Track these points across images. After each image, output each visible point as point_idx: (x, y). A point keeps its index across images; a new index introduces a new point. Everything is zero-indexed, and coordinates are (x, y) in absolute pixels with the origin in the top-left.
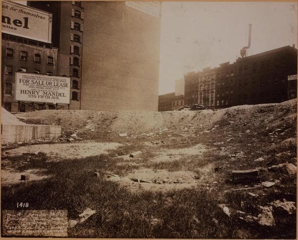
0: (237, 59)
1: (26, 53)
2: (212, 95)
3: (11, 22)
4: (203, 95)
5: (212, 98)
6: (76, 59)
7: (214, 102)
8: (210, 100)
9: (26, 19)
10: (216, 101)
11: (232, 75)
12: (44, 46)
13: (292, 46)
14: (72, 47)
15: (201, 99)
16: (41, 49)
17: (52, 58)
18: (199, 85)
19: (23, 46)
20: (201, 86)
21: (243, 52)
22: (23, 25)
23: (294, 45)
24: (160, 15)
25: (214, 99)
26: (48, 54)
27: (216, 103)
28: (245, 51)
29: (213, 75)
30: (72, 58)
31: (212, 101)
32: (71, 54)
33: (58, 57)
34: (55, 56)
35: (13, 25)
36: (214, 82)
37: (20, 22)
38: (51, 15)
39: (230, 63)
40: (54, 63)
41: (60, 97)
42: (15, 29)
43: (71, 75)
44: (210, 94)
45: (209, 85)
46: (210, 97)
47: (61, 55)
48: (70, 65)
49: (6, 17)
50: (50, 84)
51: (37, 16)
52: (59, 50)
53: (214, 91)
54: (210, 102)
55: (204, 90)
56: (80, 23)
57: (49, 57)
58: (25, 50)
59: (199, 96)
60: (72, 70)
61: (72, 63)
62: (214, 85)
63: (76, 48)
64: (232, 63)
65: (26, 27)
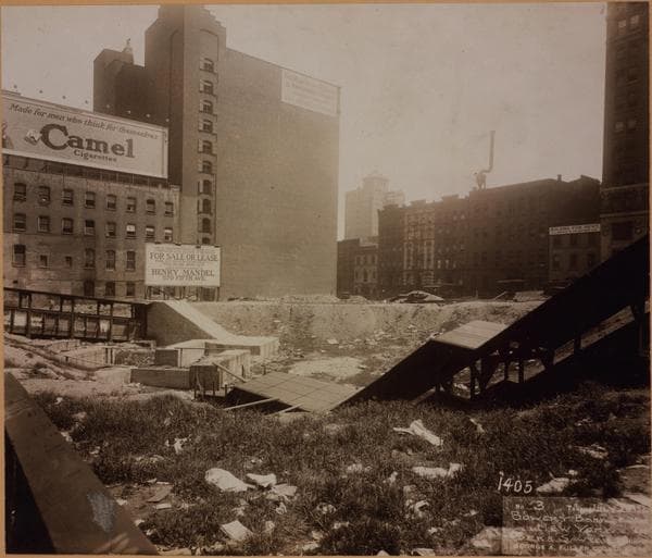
0: (471, 190)
1: (135, 199)
2: (428, 250)
3: (109, 150)
4: (412, 250)
5: (429, 255)
6: (207, 203)
7: (432, 262)
8: (426, 257)
9: (130, 142)
10: (436, 260)
11: (463, 217)
12: (160, 186)
13: (556, 178)
14: (201, 183)
15: (409, 255)
16: (154, 190)
17: (172, 204)
18: (406, 230)
19: (130, 189)
20: (409, 231)
21: (481, 180)
22: (126, 153)
23: (560, 176)
24: (338, 112)
25: (432, 257)
26: (166, 199)
27: (436, 265)
28: (485, 177)
29: (429, 213)
30: (201, 202)
31: (429, 260)
32: (199, 194)
33: (180, 201)
34: (175, 200)
35: (111, 155)
36: (433, 227)
37: (122, 149)
38: (166, 131)
39: (460, 197)
40: (174, 212)
41: (207, 278)
42: (115, 160)
43: (201, 229)
44: (425, 249)
45: (422, 231)
46: (425, 252)
47: (186, 198)
48: (199, 213)
49: (101, 142)
50: (192, 257)
51: (146, 135)
52: (181, 191)
53: (433, 242)
54: (425, 263)
55: (415, 240)
56: (211, 140)
57: (166, 203)
58: (132, 194)
59: (406, 250)
60: (201, 221)
61: (201, 209)
62: (432, 233)
63: (207, 183)
64: (462, 197)
65: (130, 155)
